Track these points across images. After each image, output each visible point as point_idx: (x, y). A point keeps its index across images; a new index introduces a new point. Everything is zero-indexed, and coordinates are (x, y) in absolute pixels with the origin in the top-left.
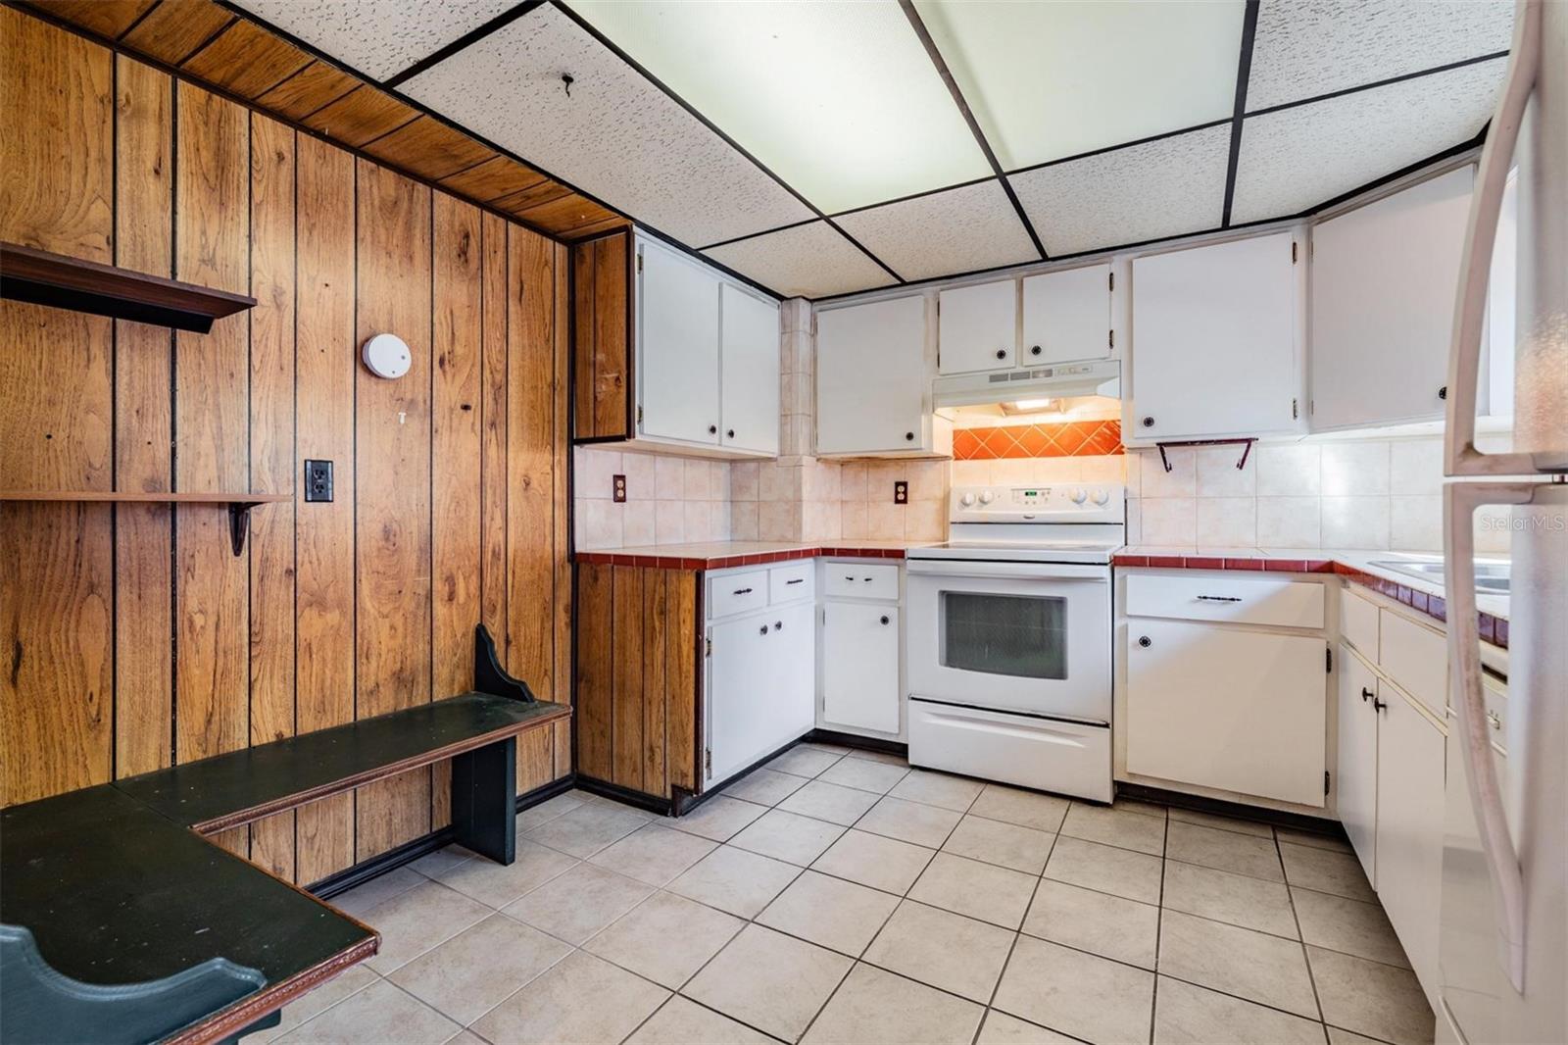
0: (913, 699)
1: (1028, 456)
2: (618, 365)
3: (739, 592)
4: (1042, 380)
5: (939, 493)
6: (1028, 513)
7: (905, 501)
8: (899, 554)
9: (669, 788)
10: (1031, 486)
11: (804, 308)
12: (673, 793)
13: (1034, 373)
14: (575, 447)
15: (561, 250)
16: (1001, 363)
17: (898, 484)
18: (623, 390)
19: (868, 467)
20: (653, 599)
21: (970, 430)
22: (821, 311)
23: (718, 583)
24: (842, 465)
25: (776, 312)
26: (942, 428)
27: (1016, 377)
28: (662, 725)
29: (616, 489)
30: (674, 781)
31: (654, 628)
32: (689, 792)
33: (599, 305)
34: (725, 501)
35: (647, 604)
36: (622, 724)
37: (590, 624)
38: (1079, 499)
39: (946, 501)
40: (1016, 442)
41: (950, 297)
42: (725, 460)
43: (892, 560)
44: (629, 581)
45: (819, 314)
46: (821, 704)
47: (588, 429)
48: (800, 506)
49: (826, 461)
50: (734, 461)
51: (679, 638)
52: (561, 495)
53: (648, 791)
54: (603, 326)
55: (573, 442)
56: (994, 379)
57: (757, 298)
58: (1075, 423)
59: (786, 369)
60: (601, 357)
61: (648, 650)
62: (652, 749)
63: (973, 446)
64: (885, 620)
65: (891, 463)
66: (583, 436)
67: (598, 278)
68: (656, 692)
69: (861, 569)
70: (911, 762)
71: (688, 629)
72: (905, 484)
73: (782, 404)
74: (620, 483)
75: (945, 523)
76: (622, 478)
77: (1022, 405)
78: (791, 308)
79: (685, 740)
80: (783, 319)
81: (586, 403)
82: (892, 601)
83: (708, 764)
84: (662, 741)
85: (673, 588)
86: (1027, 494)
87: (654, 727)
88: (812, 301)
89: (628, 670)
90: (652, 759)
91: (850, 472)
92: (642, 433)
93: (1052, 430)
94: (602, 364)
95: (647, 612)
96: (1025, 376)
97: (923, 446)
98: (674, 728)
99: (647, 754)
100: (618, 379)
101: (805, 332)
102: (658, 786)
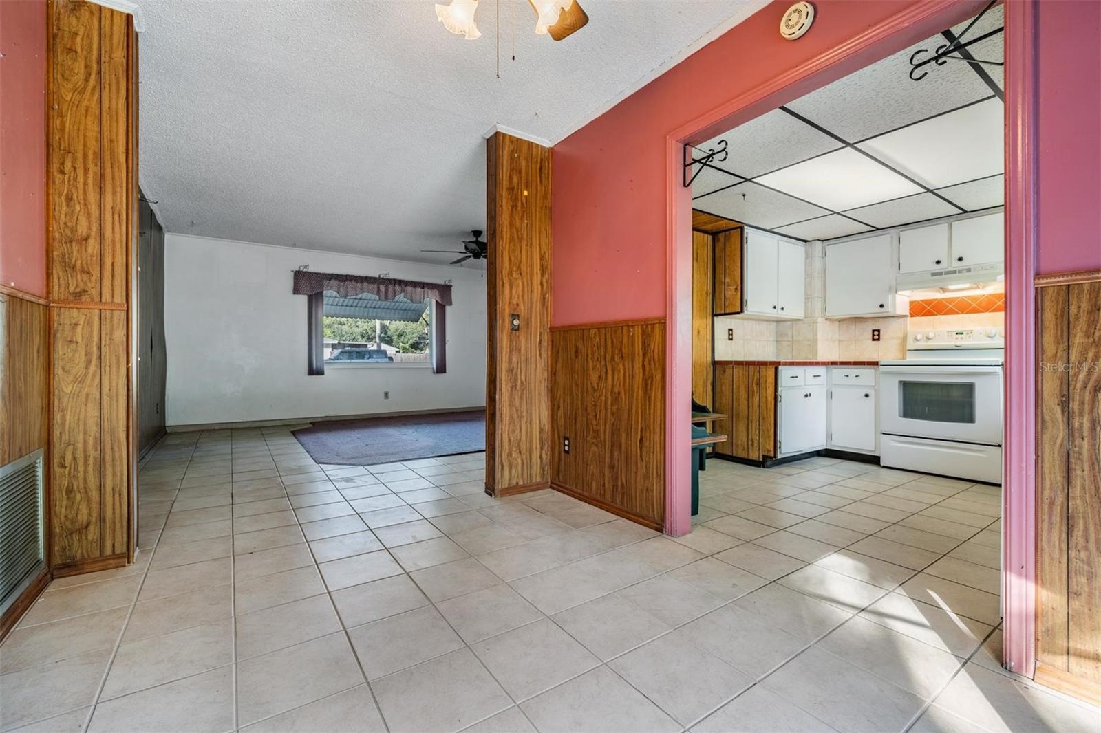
0: (883, 434)
1: (959, 314)
2: (737, 283)
3: (793, 377)
4: (965, 274)
5: (901, 335)
6: (958, 344)
7: (879, 340)
8: (875, 364)
9: (761, 457)
10: (959, 329)
11: (818, 244)
12: (763, 458)
13: (959, 270)
14: (715, 318)
15: (710, 237)
16: (939, 266)
17: (874, 331)
18: (739, 293)
19: (855, 322)
20: (753, 379)
21: (922, 301)
22: (828, 245)
23: (785, 372)
24: (839, 322)
25: (803, 248)
26: (902, 301)
27: (947, 273)
28: (758, 431)
29: (729, 335)
30: (763, 453)
31: (753, 391)
32: (771, 458)
33: (727, 258)
34: (773, 341)
35: (750, 381)
36: (737, 431)
37: (721, 390)
38: (990, 335)
39: (904, 339)
40: (951, 306)
41: (906, 235)
42: (773, 321)
43: (872, 367)
44: (741, 372)
45: (827, 247)
46: (830, 437)
47: (721, 310)
48: (817, 343)
49: (830, 320)
50: (779, 321)
51: (766, 394)
52: (709, 337)
53: (750, 458)
54: (729, 267)
55: (714, 315)
56: (933, 275)
57: (793, 243)
58: (991, 295)
59: (808, 275)
60: (728, 280)
61: (750, 400)
62: (752, 441)
63: (920, 310)
64: (867, 396)
65: (870, 320)
66: (718, 313)
67: (727, 248)
68: (755, 417)
69: (852, 371)
70: (882, 464)
71: (771, 391)
72: (879, 331)
73: (806, 293)
74: (731, 332)
75: (904, 351)
76: (731, 330)
77: (951, 287)
78: (811, 245)
79: (769, 437)
80: (806, 251)
81: (721, 299)
82: (872, 386)
83: (780, 447)
84: (757, 437)
85: (764, 374)
86: (957, 334)
87: (753, 432)
88: (823, 241)
89: (741, 409)
90: (752, 445)
91: (844, 325)
92: (747, 310)
93: (975, 298)
94: (728, 283)
95: (750, 384)
96: (954, 272)
97: (890, 310)
98: (763, 431)
99: (750, 443)
100: (736, 289)
101: (819, 256)
102: (755, 455)
